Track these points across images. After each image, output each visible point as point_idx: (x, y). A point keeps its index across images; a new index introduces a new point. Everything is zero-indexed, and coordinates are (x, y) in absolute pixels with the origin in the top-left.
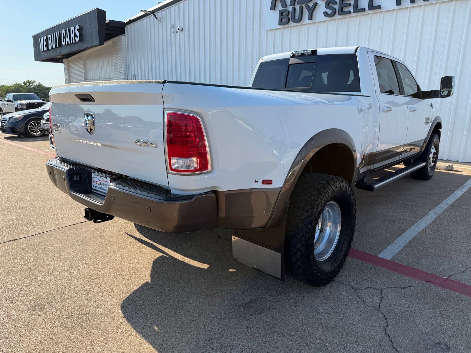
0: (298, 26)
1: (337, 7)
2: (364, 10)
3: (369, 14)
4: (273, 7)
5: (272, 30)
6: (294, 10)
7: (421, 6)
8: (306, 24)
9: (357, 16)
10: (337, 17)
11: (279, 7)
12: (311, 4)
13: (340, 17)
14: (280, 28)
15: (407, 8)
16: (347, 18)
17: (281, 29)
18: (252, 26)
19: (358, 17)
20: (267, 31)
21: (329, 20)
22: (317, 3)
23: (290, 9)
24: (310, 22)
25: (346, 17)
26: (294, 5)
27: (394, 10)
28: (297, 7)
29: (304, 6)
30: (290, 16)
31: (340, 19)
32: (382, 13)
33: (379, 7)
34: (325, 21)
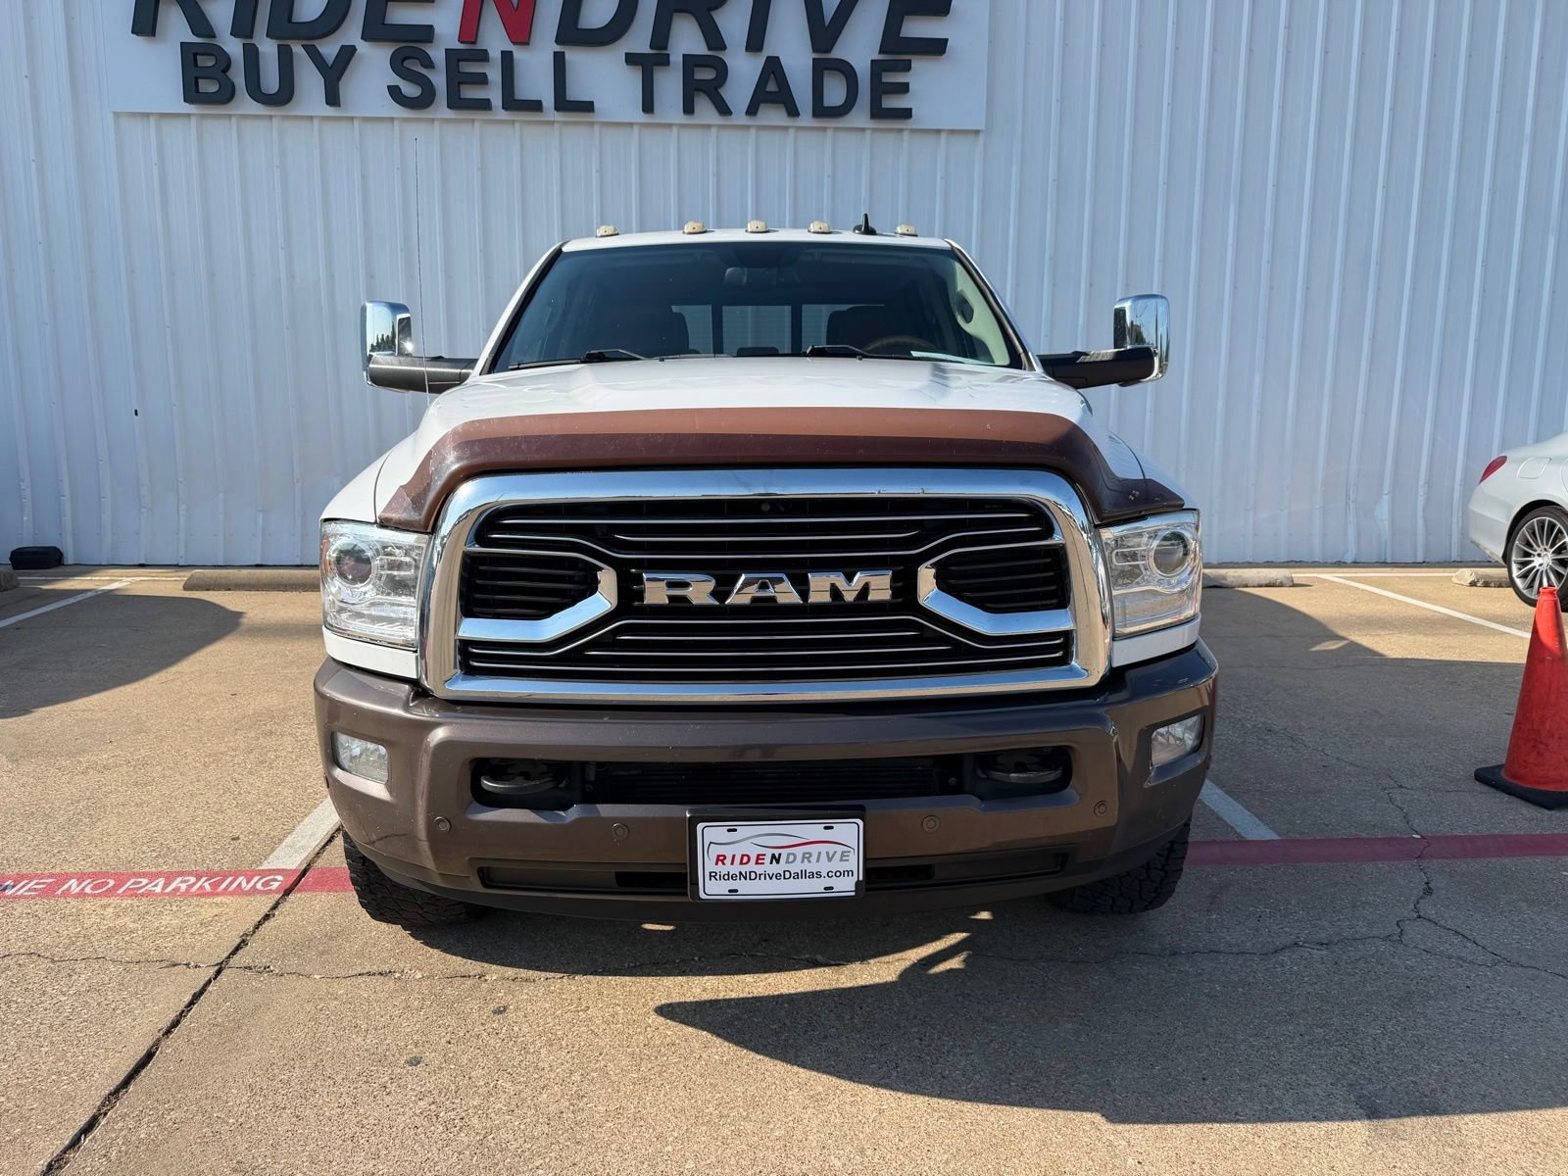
0: (274, 120)
1: (439, 80)
2: (535, 106)
3: (552, 123)
4: (145, 23)
5: (147, 115)
6: (252, 54)
7: (709, 127)
8: (311, 118)
9: (513, 122)
10: (441, 109)
11: (176, 27)
12: (329, 49)
13: (450, 114)
14: (189, 115)
15: (670, 126)
16: (476, 124)
17: (193, 120)
18: (26, 82)
19: (517, 126)
20: (117, 115)
21: (406, 120)
22: (353, 49)
23: (234, 47)
24: (331, 111)
25: (472, 117)
26: (251, 36)
27: (631, 125)
28: (268, 48)
29: (297, 49)
30: (238, 76)
31: (447, 121)
32: (597, 128)
33: (587, 107)
34: (392, 119)
